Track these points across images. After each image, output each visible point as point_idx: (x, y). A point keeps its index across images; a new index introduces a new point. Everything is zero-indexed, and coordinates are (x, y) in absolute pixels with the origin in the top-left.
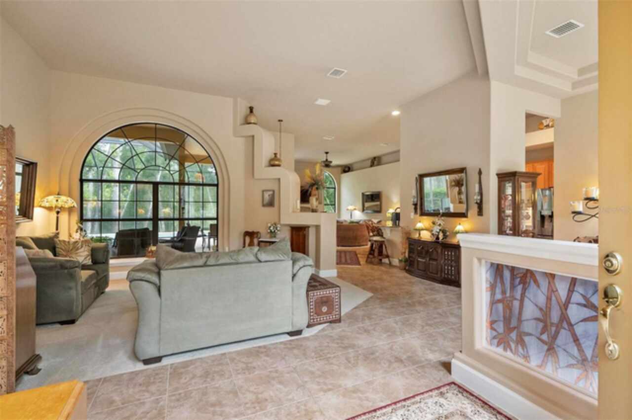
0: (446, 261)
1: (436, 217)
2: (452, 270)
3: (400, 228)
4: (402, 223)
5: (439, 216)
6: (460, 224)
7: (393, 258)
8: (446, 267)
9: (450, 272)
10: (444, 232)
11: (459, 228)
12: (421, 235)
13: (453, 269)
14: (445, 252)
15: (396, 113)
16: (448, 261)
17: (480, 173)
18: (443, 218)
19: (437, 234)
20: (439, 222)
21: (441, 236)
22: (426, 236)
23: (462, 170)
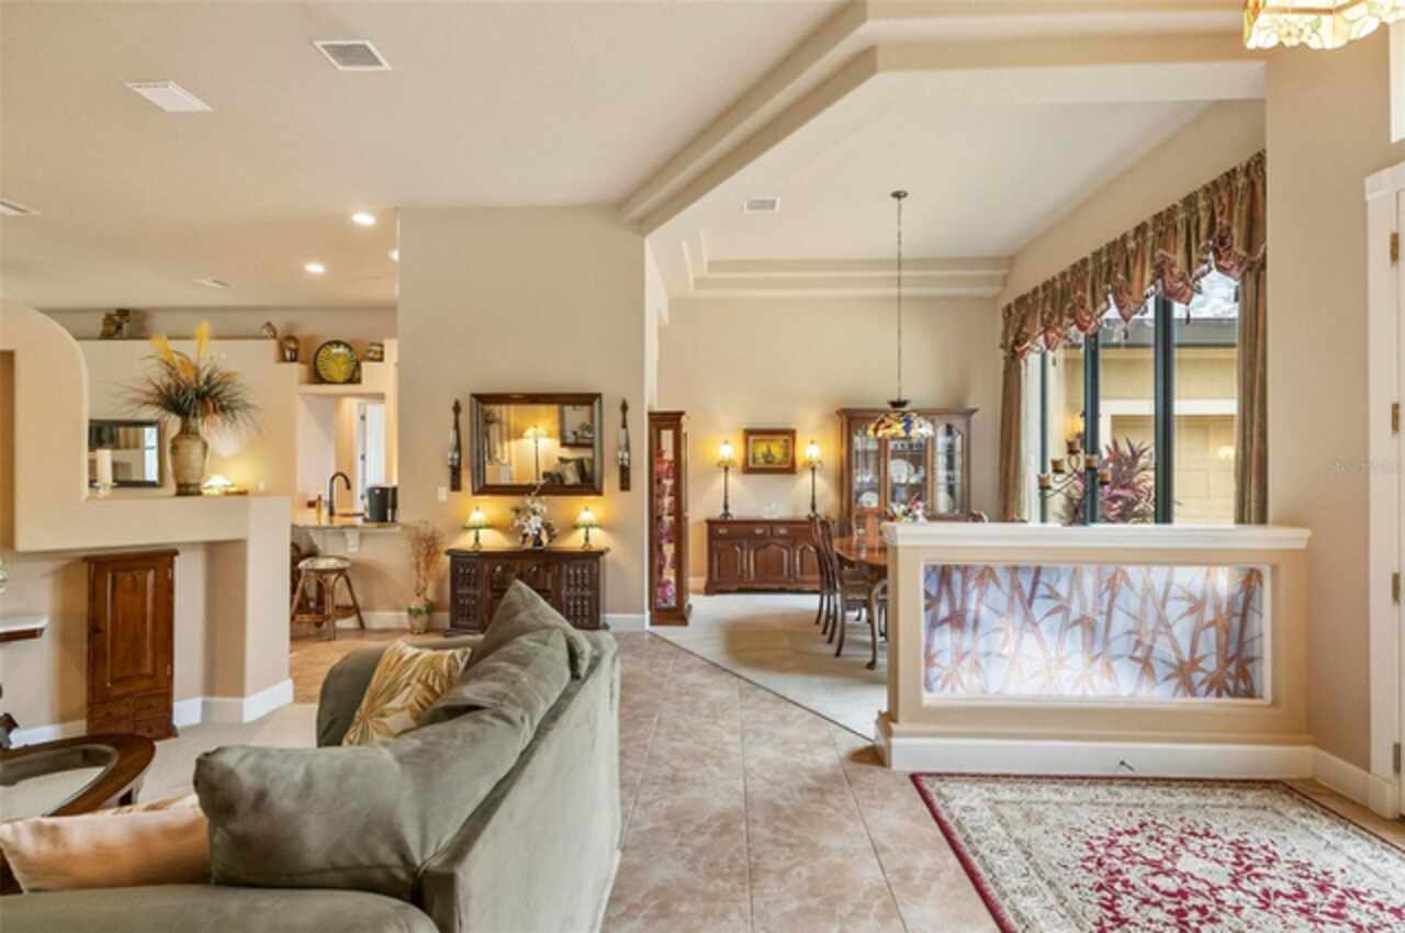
0: (572, 590)
1: (527, 496)
2: (583, 606)
3: (398, 529)
4: (405, 513)
5: (533, 493)
6: (587, 509)
7: (371, 609)
8: (571, 603)
9: (579, 609)
10: (547, 527)
11: (586, 516)
12: (481, 541)
13: (586, 603)
14: (568, 570)
15: (364, 219)
16: (575, 590)
17: (624, 408)
18: (544, 498)
19: (536, 532)
20: (538, 506)
21: (544, 539)
22: (492, 541)
23: (588, 399)
